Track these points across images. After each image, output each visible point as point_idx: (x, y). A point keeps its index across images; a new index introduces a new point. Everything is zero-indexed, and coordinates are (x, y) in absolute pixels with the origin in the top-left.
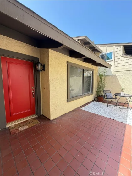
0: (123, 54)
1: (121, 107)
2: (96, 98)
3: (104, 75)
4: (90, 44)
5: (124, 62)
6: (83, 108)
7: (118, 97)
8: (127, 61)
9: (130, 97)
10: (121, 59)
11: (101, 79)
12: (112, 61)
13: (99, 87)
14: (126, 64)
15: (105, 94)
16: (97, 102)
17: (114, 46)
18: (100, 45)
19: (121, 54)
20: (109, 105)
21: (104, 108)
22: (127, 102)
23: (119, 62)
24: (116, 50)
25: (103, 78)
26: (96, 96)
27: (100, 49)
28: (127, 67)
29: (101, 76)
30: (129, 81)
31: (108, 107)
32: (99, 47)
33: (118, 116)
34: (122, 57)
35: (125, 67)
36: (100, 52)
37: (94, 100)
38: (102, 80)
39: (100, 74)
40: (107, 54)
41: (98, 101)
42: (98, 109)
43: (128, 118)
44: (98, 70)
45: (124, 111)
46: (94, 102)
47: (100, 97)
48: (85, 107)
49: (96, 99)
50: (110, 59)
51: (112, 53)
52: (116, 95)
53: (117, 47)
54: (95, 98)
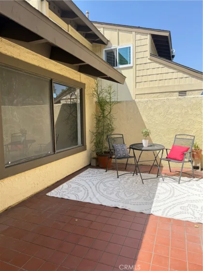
0: (151, 55)
1: (145, 175)
2: (94, 158)
3: (108, 100)
4: (77, 16)
5: (155, 71)
6: (53, 191)
7: (137, 153)
8: (160, 71)
9: (160, 150)
10: (148, 66)
11: (103, 110)
12: (131, 67)
13: (100, 131)
14: (159, 77)
15: (111, 148)
16: (96, 170)
17: (134, 33)
18: (104, 26)
19: (148, 54)
20: (120, 173)
21: (108, 184)
22: (155, 163)
23: (145, 73)
24: (138, 43)
25: (107, 108)
26: (95, 155)
27: (103, 36)
28: (161, 84)
29: (103, 104)
30: (160, 114)
31: (119, 179)
32: (101, 30)
33: (137, 198)
34: (149, 61)
35: (156, 84)
36: (104, 43)
37: (89, 166)
38: (106, 113)
39: (100, 96)
40: (119, 49)
41: (98, 166)
42: (93, 187)
43: (155, 199)
44: (95, 86)
45: (150, 185)
46: (89, 170)
47: (102, 156)
48: (61, 186)
49: (94, 163)
50: (127, 63)
51: (130, 47)
52: (134, 147)
53: (139, 36)
54: (91, 159)
